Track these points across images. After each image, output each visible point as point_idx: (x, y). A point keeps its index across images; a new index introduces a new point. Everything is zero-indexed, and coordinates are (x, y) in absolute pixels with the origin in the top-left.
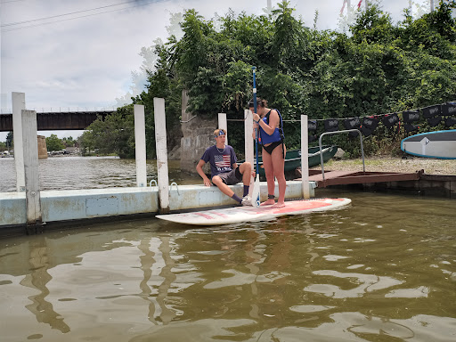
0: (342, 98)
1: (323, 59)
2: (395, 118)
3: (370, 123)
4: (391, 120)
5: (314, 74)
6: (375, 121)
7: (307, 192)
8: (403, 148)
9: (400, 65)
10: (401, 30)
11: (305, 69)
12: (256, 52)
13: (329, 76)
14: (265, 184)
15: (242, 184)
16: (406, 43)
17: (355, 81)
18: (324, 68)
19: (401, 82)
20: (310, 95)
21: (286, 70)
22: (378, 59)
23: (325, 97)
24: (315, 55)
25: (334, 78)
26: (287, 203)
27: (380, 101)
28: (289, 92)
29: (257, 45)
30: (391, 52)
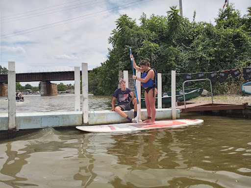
0: (208, 60)
1: (198, 39)
2: (238, 72)
3: (223, 75)
4: (236, 73)
5: (192, 47)
6: (226, 74)
7: (174, 115)
8: (243, 89)
9: (244, 40)
10: (246, 20)
11: (187, 45)
12: (159, 36)
13: (200, 48)
14: (145, 110)
15: (133, 110)
16: (248, 27)
17: (215, 51)
18: (198, 44)
19: (244, 50)
20: (189, 59)
21: (177, 45)
22: (230, 37)
23: (198, 60)
24: (193, 37)
25: (203, 49)
26: (156, 122)
27: (231, 62)
28: (176, 58)
29: (160, 32)
30: (238, 33)
